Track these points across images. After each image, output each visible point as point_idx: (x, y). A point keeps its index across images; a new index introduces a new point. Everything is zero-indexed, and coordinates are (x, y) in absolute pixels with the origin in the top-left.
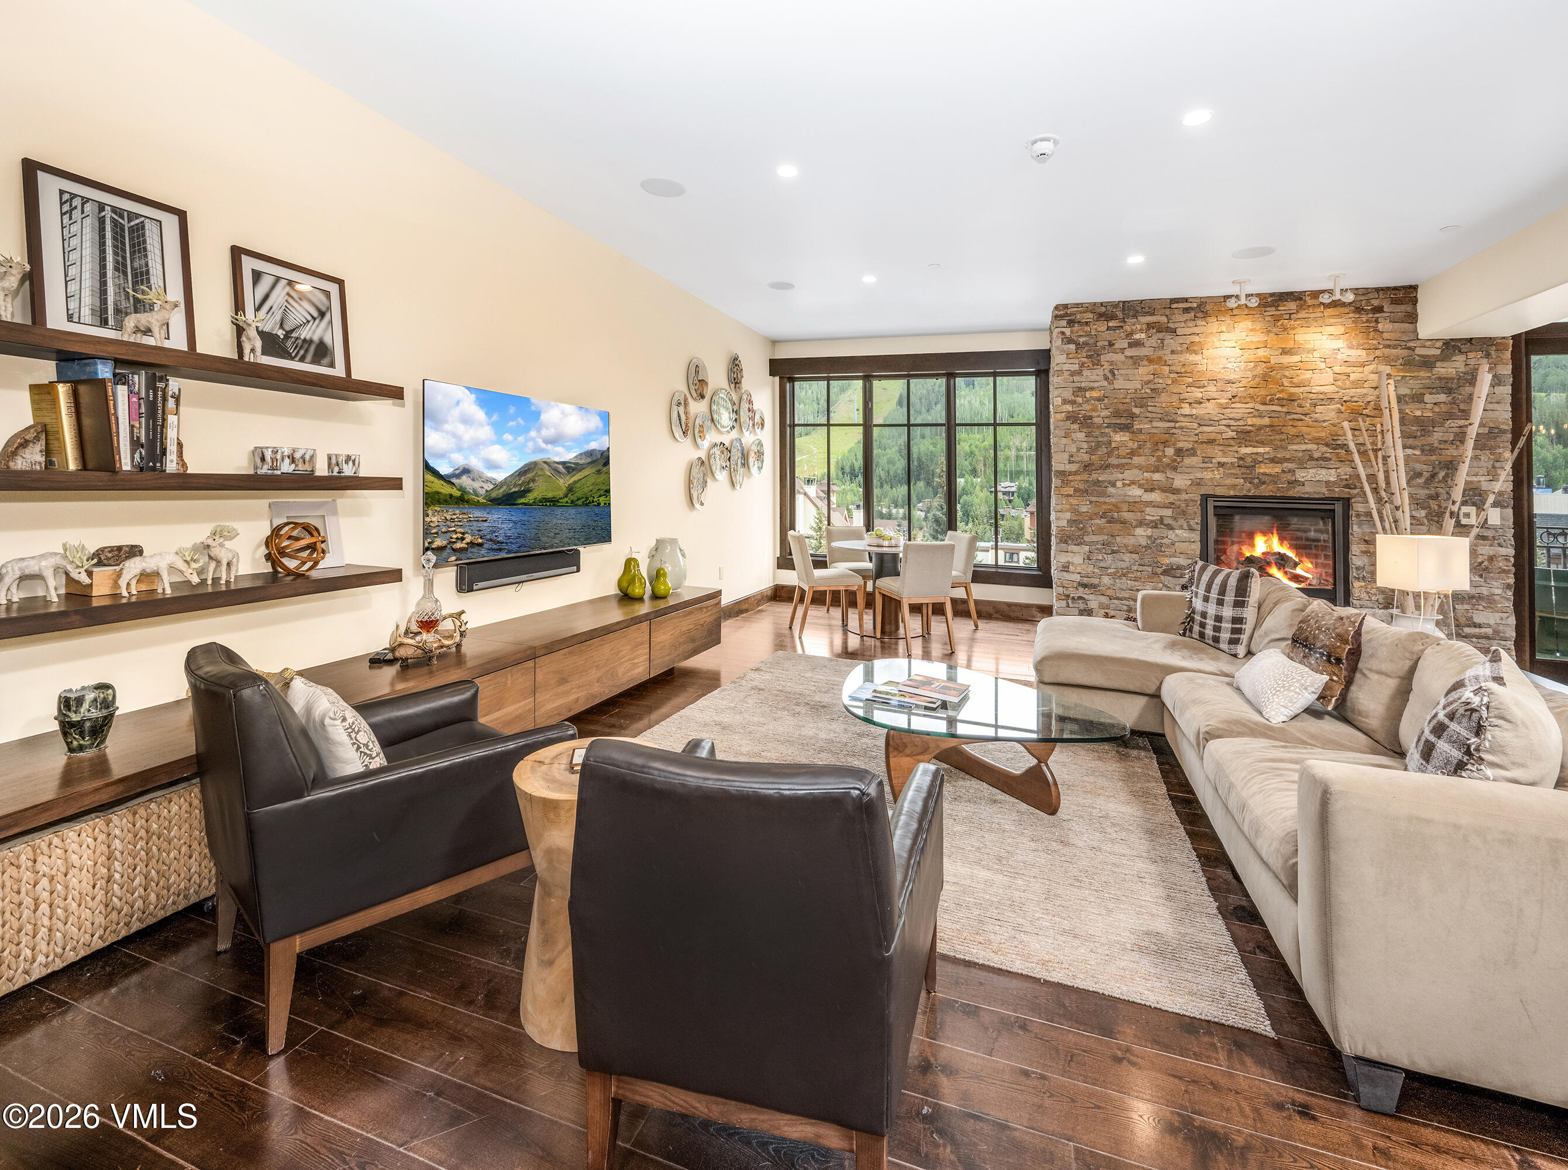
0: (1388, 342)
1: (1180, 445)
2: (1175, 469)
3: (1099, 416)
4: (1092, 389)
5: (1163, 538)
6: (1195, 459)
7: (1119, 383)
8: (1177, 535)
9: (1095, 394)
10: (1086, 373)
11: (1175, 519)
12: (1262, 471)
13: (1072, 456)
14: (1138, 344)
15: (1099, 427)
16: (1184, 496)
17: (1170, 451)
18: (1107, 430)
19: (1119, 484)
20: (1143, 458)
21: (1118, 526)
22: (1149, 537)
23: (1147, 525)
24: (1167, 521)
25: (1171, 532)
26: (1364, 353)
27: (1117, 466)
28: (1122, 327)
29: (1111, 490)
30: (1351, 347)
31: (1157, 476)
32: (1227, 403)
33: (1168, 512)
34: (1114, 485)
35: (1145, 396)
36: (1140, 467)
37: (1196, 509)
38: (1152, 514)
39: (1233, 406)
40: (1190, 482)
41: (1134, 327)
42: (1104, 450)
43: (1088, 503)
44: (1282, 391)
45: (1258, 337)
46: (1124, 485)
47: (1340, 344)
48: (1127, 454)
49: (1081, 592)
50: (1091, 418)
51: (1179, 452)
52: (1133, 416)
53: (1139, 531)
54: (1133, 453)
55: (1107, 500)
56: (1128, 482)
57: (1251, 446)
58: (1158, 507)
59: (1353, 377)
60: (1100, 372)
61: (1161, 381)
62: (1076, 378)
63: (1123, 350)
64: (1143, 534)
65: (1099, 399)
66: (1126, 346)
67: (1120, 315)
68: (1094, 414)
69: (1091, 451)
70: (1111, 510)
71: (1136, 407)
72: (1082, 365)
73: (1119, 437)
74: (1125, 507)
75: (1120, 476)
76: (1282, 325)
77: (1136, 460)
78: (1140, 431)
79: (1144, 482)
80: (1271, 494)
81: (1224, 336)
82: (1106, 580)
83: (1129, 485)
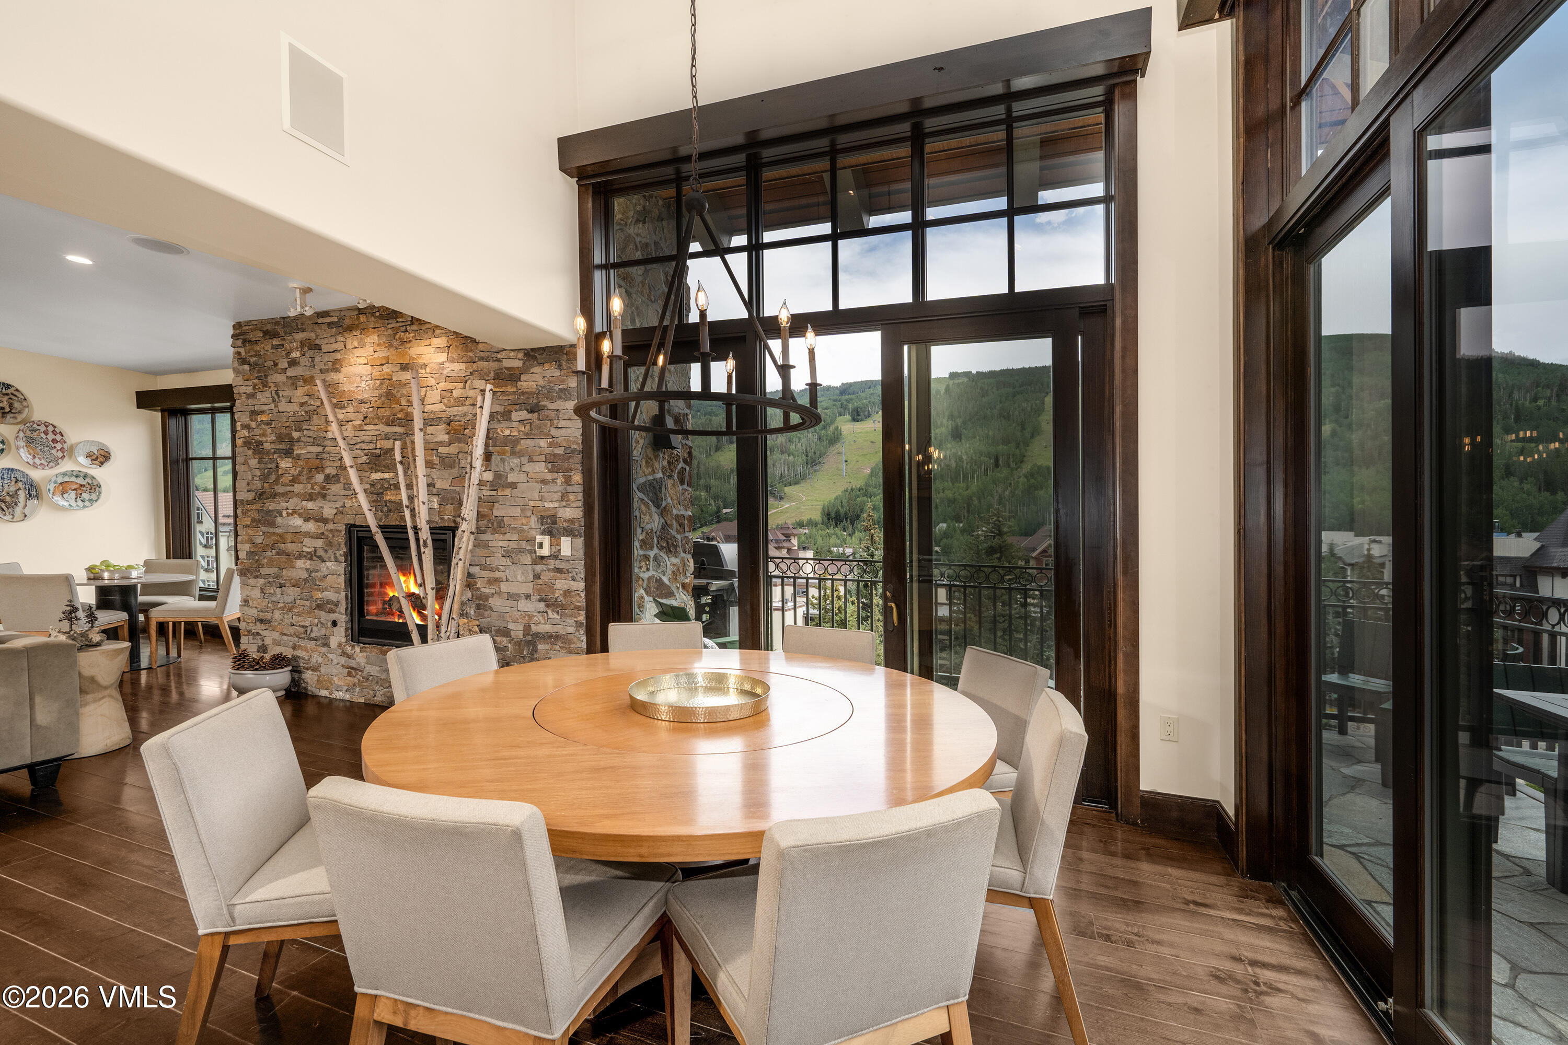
0: (482, 354)
1: (328, 471)
2: (324, 497)
3: (266, 442)
4: (262, 412)
5: (317, 571)
6: (338, 486)
7: (283, 406)
8: (327, 568)
9: (264, 418)
10: (259, 395)
11: (326, 551)
12: (388, 498)
13: (248, 484)
14: (293, 363)
15: (268, 453)
16: (330, 526)
17: (320, 478)
18: (276, 456)
19: (284, 513)
20: (301, 486)
21: (284, 558)
22: (307, 570)
23: (305, 556)
24: (321, 553)
25: (323, 564)
26: (463, 366)
27: (284, 494)
28: (282, 345)
29: (279, 520)
30: (453, 361)
31: (310, 505)
32: (360, 425)
33: (319, 543)
34: (281, 515)
35: (302, 419)
36: (298, 495)
37: (341, 539)
38: (310, 545)
39: (366, 428)
40: (335, 511)
41: (292, 345)
42: (273, 477)
43: (261, 533)
44: (402, 410)
45: (382, 353)
46: (288, 514)
47: (442, 357)
48: (290, 481)
49: (258, 628)
50: (261, 443)
51: (328, 478)
52: (292, 441)
53: (300, 563)
54: (295, 480)
55: (278, 531)
56: (290, 511)
57: (379, 471)
58: (312, 538)
59: (456, 393)
60: (268, 394)
61: (312, 403)
62: (250, 402)
63: (284, 370)
64: (303, 566)
65: (268, 423)
66: (287, 366)
67: (282, 333)
68: (264, 439)
69: (264, 478)
70: (277, 542)
71: (296, 431)
72: (254, 388)
73: (285, 464)
74: (289, 537)
75: (285, 505)
76: (400, 338)
77: (297, 488)
78: (298, 455)
79: (302, 511)
80: (397, 523)
81: (358, 352)
82: (277, 615)
83: (292, 515)
